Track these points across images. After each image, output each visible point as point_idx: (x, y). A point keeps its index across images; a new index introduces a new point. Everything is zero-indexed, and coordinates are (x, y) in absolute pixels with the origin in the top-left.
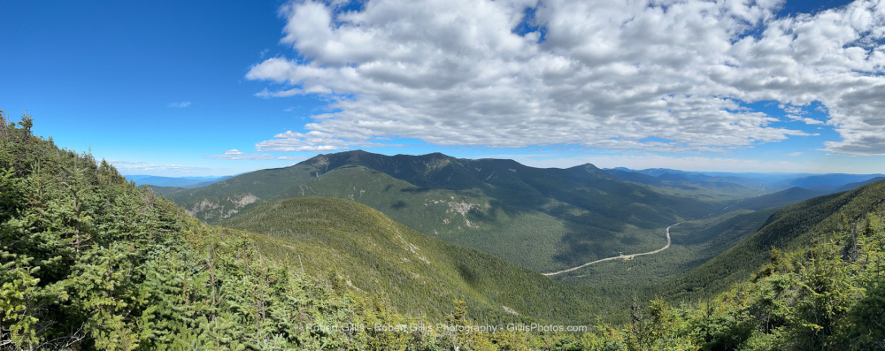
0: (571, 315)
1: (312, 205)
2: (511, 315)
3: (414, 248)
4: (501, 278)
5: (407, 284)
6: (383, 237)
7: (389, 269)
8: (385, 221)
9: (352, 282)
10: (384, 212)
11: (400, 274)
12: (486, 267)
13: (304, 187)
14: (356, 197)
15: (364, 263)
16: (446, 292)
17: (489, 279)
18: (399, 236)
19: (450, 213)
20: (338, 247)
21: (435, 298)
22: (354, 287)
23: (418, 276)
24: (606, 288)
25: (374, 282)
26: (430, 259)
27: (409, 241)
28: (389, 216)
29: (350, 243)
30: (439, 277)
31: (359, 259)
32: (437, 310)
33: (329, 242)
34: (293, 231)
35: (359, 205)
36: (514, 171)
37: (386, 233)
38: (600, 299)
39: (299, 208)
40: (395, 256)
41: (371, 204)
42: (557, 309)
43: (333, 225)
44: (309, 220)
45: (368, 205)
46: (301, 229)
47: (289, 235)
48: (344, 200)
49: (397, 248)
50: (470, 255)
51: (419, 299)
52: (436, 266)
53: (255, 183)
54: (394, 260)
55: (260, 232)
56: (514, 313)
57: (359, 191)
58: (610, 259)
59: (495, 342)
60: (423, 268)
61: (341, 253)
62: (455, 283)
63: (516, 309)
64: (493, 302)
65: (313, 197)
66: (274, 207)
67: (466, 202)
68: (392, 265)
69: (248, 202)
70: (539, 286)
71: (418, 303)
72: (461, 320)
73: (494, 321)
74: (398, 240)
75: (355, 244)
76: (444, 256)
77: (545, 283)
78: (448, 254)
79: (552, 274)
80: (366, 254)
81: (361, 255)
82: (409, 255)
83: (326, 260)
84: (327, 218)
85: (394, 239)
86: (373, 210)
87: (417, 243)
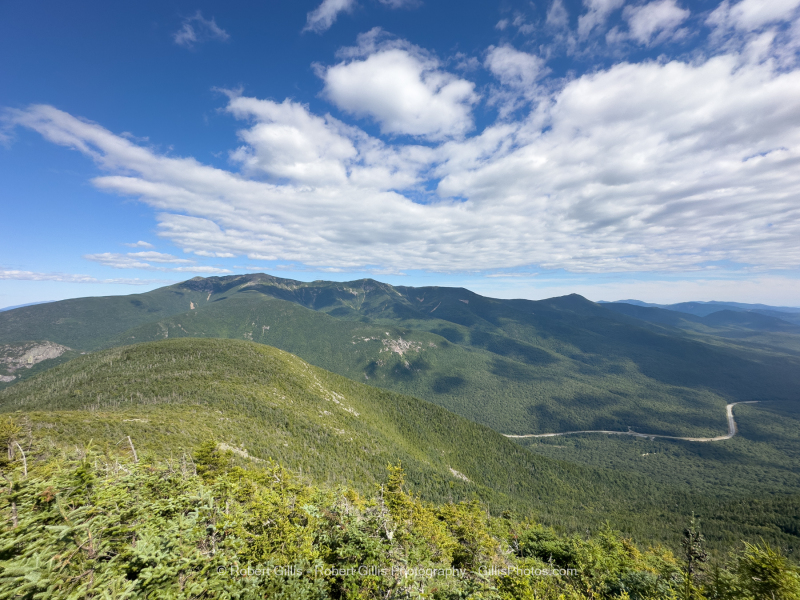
0: (544, 496)
1: (183, 351)
2: (461, 481)
3: (337, 398)
4: (449, 433)
5: (328, 442)
6: (295, 386)
7: (303, 427)
8: (298, 366)
9: (249, 451)
10: (297, 354)
11: (318, 432)
12: (429, 420)
13: (167, 325)
14: (256, 338)
15: (267, 423)
16: (378, 450)
17: (433, 434)
18: (317, 383)
19: (384, 353)
20: (227, 407)
21: (366, 458)
22: (251, 458)
23: (342, 432)
24: (601, 472)
25: (281, 446)
26: (359, 410)
27: (331, 389)
28: (304, 359)
29: (246, 399)
30: (370, 432)
31: (259, 418)
32: (367, 472)
33: (211, 402)
34: (145, 394)
35: (260, 346)
36: (467, 302)
37: (299, 382)
38: (590, 485)
39: (156, 357)
40: (312, 409)
41: (279, 344)
42: (524, 483)
43: (219, 377)
44: (177, 374)
45: (274, 345)
46: (159, 390)
47: (138, 402)
48: (238, 341)
49: (314, 399)
50: (409, 404)
51: (344, 461)
52: (367, 418)
53: (61, 321)
54: (310, 415)
55: (73, 407)
56: (465, 478)
57: (260, 327)
58: (610, 433)
59: (441, 518)
60: (350, 421)
61: (230, 416)
62: (390, 438)
63: (468, 474)
64: (438, 462)
65: (184, 339)
66: (105, 360)
67: (404, 339)
68: (307, 421)
69: (41, 358)
70: (499, 450)
71: (343, 465)
72: (397, 492)
73: (438, 486)
74: (317, 389)
75: (254, 399)
76: (376, 405)
77: (508, 448)
78: (382, 404)
79: (516, 436)
80: (270, 411)
81: (263, 414)
82: (331, 406)
83: (206, 429)
84: (209, 368)
85: (311, 388)
86: (281, 352)
87: (342, 391)
